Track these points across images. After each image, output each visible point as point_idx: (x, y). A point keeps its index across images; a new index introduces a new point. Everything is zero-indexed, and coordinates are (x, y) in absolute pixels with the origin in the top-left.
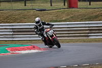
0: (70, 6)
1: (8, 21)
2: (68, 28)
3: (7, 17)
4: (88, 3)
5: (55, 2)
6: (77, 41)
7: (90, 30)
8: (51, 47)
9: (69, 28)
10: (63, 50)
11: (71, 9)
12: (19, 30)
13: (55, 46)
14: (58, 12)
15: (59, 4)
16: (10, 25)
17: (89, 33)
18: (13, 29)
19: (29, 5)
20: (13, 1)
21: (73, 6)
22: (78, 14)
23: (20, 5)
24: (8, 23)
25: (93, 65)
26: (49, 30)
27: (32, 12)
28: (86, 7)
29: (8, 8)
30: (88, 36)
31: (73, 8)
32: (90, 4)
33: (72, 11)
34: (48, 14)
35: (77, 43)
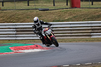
0: (73, 6)
1: (12, 20)
2: (70, 27)
3: (11, 17)
4: (91, 3)
5: (58, 2)
6: (79, 40)
7: (92, 29)
8: (48, 46)
9: (72, 27)
10: (65, 49)
11: (73, 9)
12: (22, 29)
13: (53, 45)
14: (60, 11)
15: (61, 4)
16: (13, 25)
17: (91, 33)
18: (16, 28)
19: (32, 5)
20: (16, 1)
21: (76, 6)
22: (80, 14)
23: (23, 5)
24: (11, 22)
25: (95, 64)
26: (47, 29)
27: (35, 12)
28: (88, 6)
29: (11, 8)
30: (91, 36)
31: (76, 7)
32: (92, 4)
33: (74, 11)
34: (51, 13)
35: (80, 43)
